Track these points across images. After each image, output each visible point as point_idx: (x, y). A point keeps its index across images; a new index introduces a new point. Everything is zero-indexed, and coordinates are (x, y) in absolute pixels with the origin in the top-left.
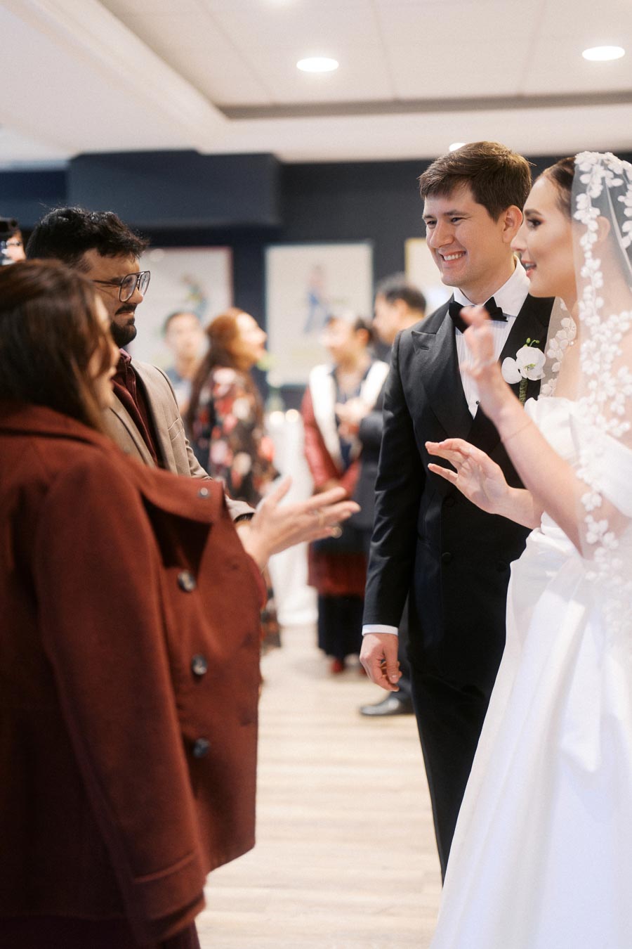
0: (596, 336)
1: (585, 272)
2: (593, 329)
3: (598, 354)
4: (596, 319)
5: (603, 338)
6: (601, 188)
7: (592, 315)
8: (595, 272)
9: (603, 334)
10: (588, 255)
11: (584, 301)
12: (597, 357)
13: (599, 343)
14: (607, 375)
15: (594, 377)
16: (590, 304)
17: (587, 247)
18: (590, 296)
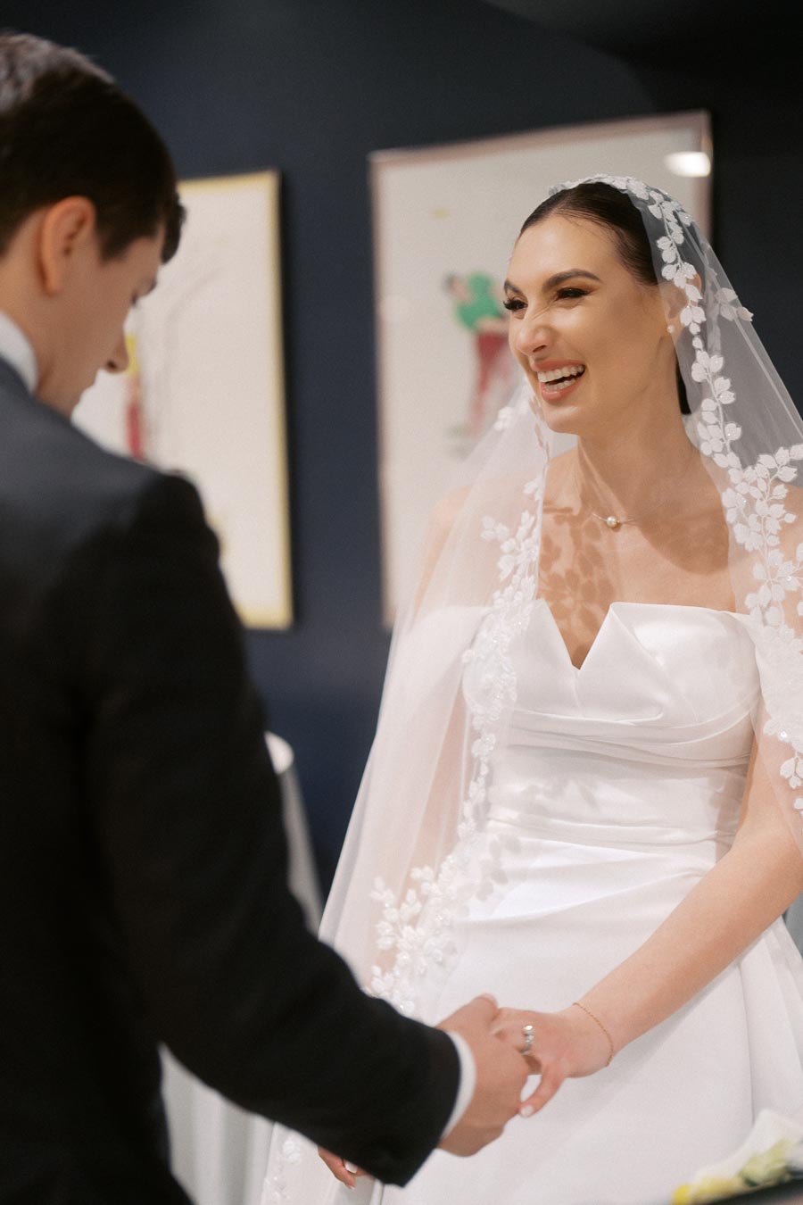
0: (742, 487)
4: (732, 460)
5: (755, 493)
7: (724, 452)
11: (705, 424)
13: (751, 502)
14: (776, 556)
16: (715, 431)
17: (695, 329)
18: (714, 420)
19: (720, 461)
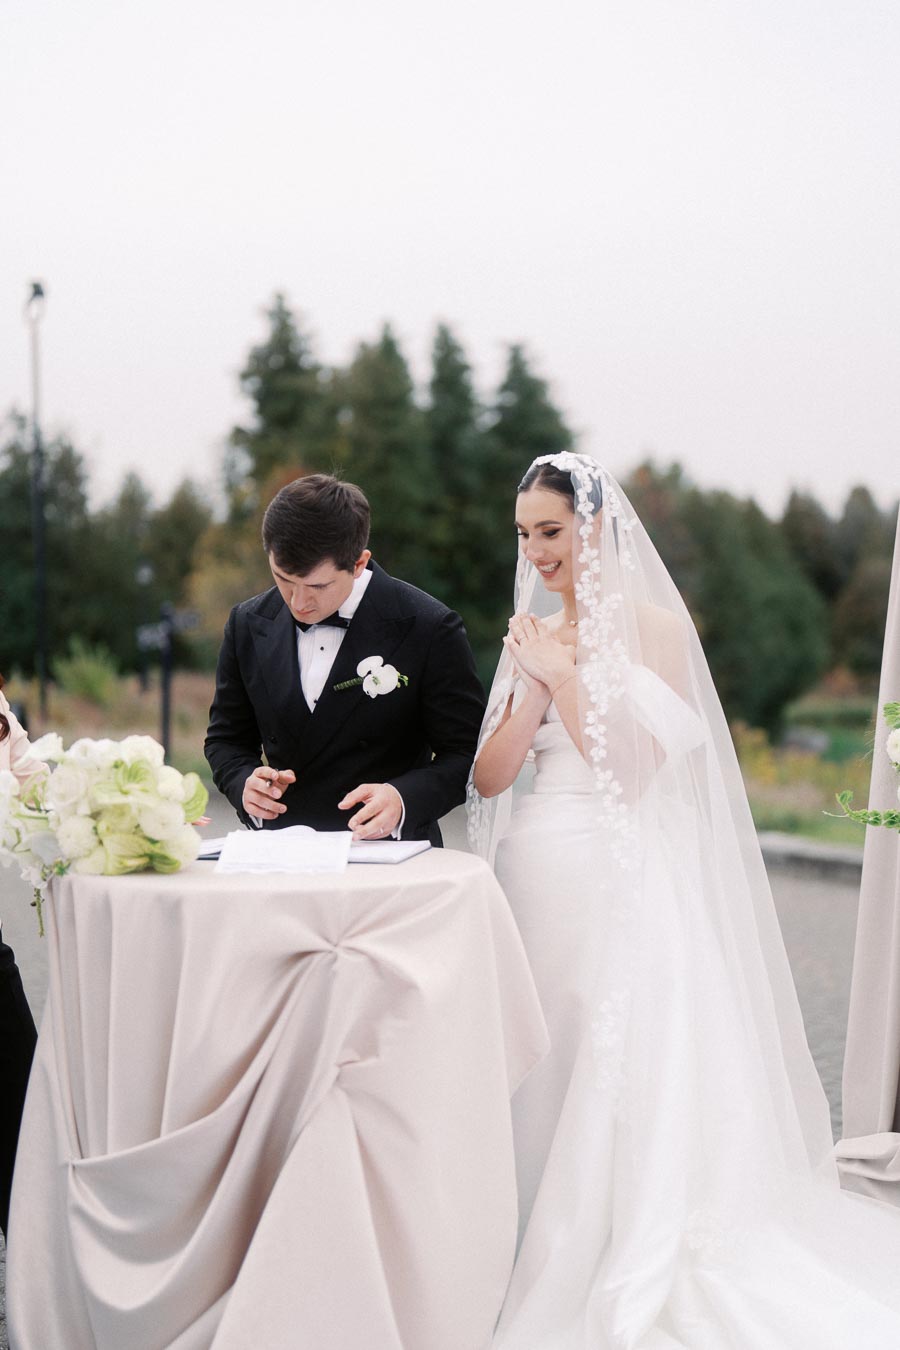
0: (594, 615)
1: (582, 558)
2: (592, 610)
3: (597, 630)
4: (595, 601)
5: (600, 617)
6: (591, 483)
7: (590, 597)
11: (581, 583)
12: (596, 633)
13: (597, 621)
15: (594, 650)
16: (588, 587)
17: (585, 537)
18: (588, 580)
19: (587, 602)
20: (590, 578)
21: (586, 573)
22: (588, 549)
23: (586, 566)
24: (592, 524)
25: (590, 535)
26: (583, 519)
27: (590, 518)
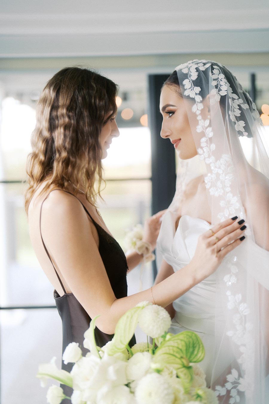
4: (212, 159)
5: (220, 172)
6: (197, 74)
7: (209, 157)
8: (207, 128)
9: (220, 168)
10: (199, 118)
17: (198, 112)
18: (206, 145)
19: (207, 161)
20: (206, 142)
21: (203, 140)
22: (202, 121)
23: (203, 134)
24: (201, 102)
25: (202, 111)
26: (193, 99)
27: (199, 98)
